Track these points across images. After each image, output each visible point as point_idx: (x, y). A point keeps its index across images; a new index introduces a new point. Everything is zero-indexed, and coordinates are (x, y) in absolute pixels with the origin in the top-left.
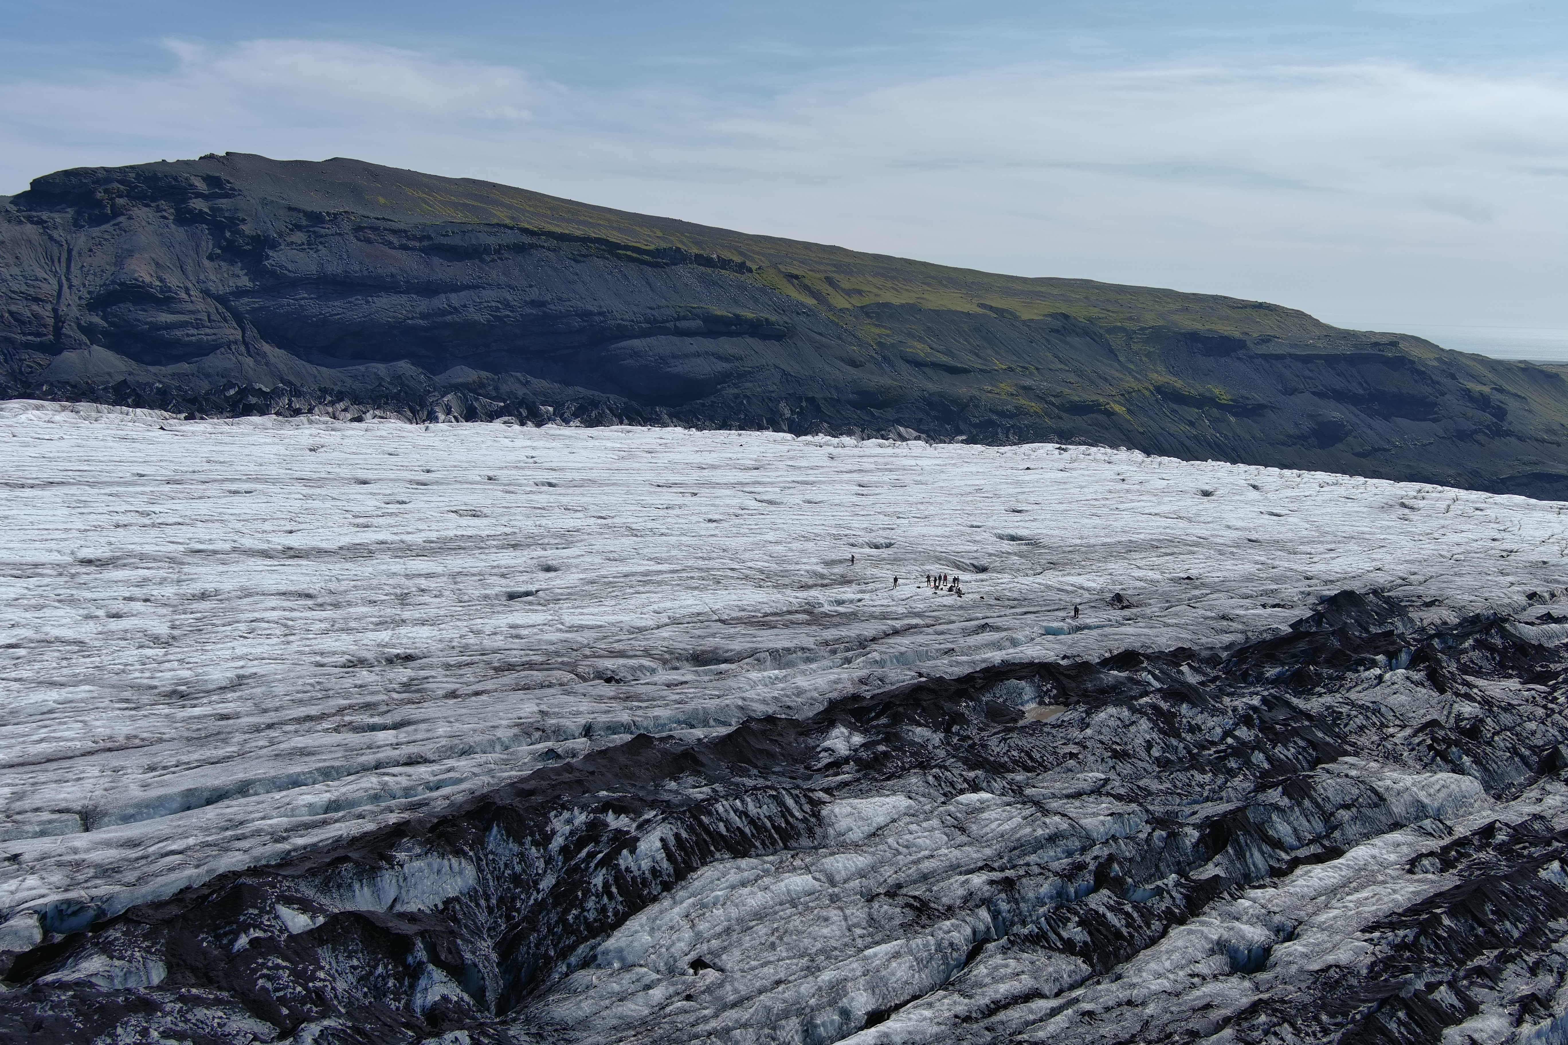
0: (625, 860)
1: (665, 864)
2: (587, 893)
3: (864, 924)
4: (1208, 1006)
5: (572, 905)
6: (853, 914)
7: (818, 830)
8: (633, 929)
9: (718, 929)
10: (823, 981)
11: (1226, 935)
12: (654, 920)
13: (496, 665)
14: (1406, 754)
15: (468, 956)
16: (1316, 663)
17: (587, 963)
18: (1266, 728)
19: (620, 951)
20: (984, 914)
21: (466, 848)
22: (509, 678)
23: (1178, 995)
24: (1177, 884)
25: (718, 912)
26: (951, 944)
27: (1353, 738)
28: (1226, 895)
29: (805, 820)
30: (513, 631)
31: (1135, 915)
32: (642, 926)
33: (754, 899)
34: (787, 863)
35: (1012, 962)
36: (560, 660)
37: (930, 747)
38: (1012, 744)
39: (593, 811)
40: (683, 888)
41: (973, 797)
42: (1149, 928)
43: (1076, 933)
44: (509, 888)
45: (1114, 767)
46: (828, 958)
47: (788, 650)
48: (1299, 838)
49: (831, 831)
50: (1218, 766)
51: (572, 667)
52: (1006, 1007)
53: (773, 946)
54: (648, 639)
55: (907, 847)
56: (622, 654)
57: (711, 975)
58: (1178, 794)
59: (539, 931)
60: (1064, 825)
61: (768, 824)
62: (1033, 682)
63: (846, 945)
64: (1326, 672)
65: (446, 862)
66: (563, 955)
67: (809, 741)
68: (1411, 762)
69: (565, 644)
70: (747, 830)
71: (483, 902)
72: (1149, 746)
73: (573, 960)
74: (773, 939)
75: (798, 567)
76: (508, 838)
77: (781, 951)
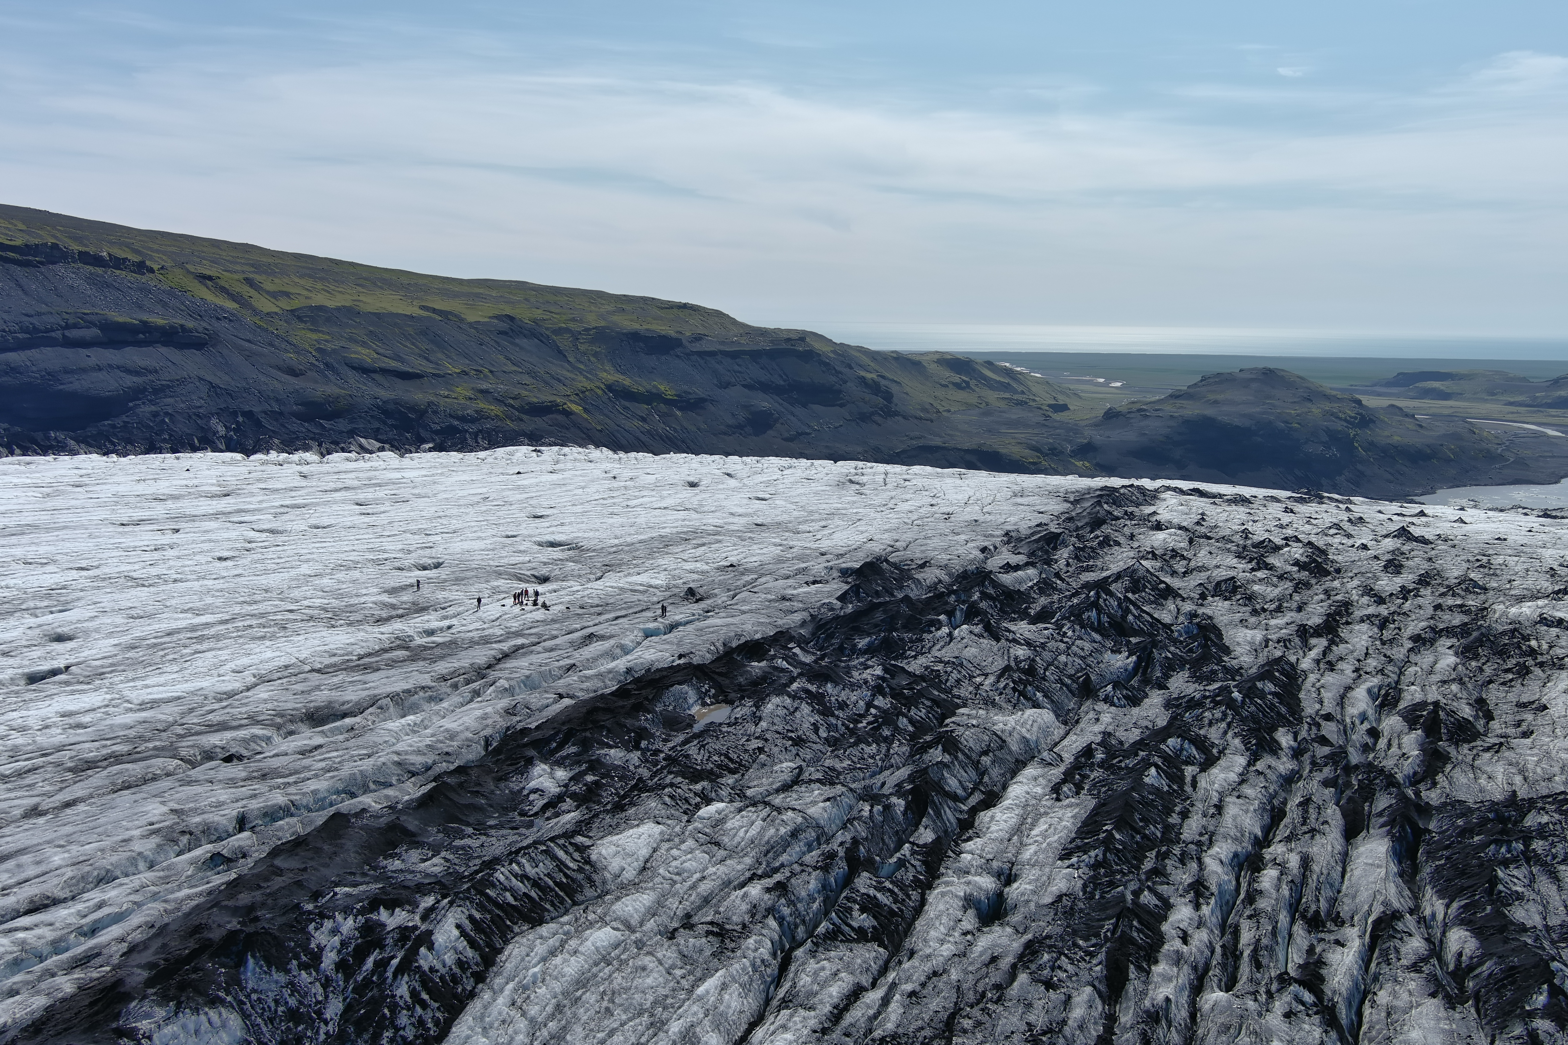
0: (426, 959)
1: (470, 953)
2: (394, 1008)
3: (679, 963)
4: (994, 959)
5: (381, 1028)
6: (664, 956)
7: (595, 877)
8: (464, 1035)
9: (550, 1009)
10: (674, 1033)
11: (967, 890)
12: (482, 1018)
13: (70, 764)
14: (997, 698)
16: (896, 630)
18: (896, 694)
20: (772, 923)
21: (223, 995)
22: (98, 778)
23: (965, 955)
24: (912, 853)
25: (542, 991)
26: (762, 962)
27: (956, 692)
28: (950, 853)
29: (580, 870)
30: (67, 720)
32: (471, 1029)
33: (569, 966)
34: (583, 920)
35: (825, 964)
36: (151, 745)
37: (632, 768)
38: (711, 750)
39: (361, 912)
40: (497, 974)
41: (710, 810)
42: (910, 899)
43: (864, 920)
44: (288, 1028)
45: (797, 754)
46: (665, 1008)
47: (408, 691)
48: (965, 789)
49: (607, 875)
50: (874, 736)
51: (170, 752)
52: (846, 1008)
53: (609, 1012)
54: (246, 704)
55: (678, 874)
56: (222, 727)
58: (860, 769)
60: (797, 819)
61: (551, 883)
62: (693, 685)
63: (674, 990)
64: (907, 636)
65: (203, 1018)
67: (511, 785)
68: (1004, 705)
69: (147, 725)
70: (533, 894)
72: (816, 728)
74: (605, 1004)
75: (362, 600)
76: (269, 967)
77: (620, 1015)
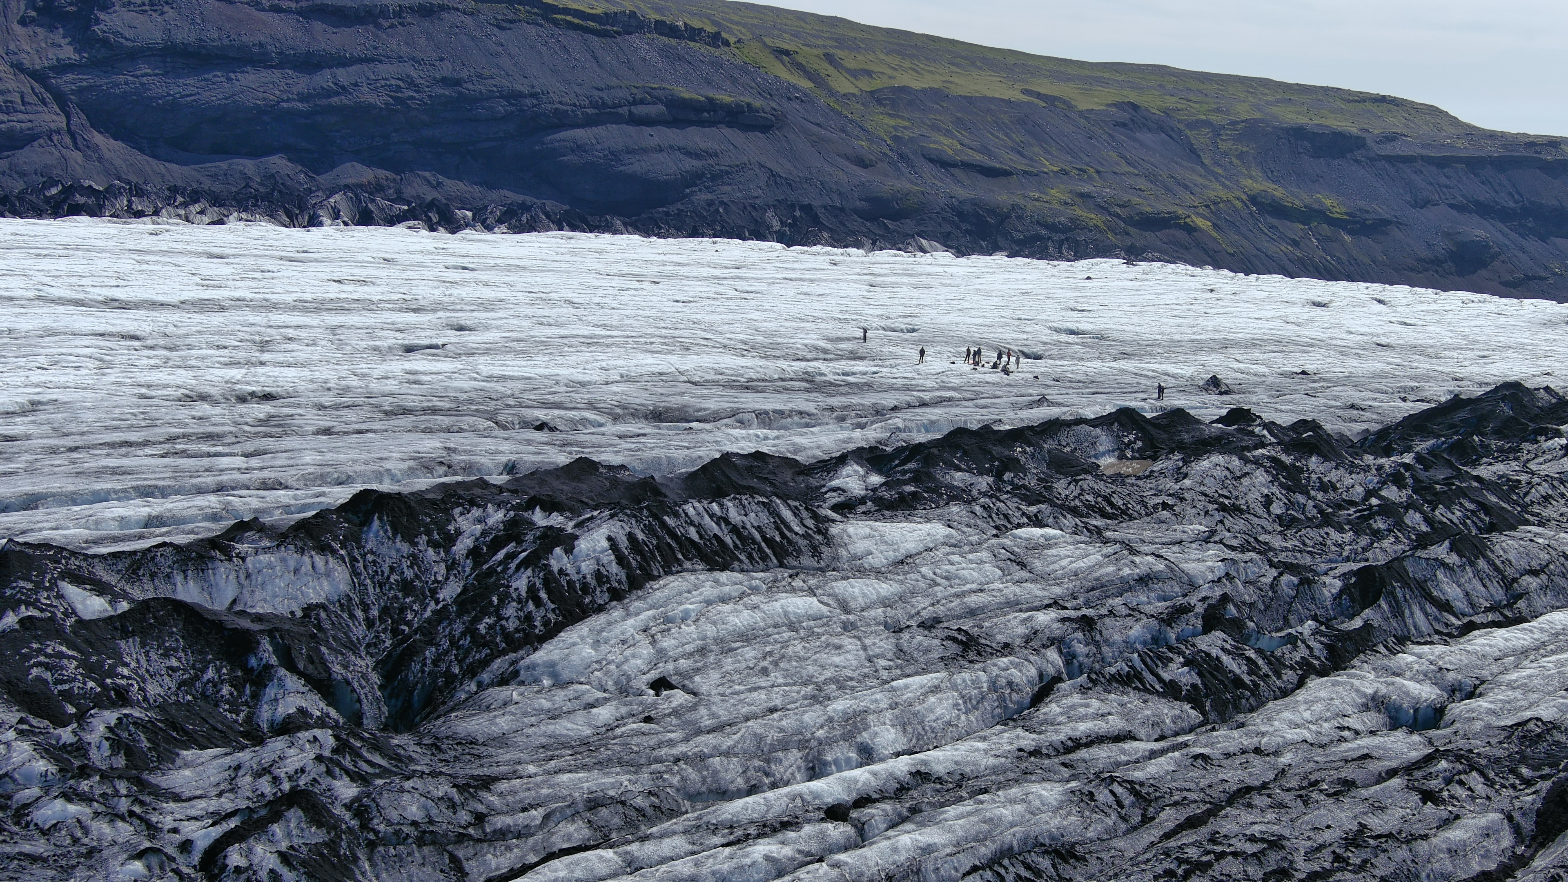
0: (559, 560)
1: (615, 568)
2: (505, 598)
3: (890, 655)
4: (1366, 757)
5: (484, 613)
6: (874, 644)
7: (825, 549)
8: (571, 641)
9: (689, 648)
10: (835, 711)
11: (1383, 690)
12: (599, 632)
13: (388, 408)
15: (337, 669)
16: (1482, 434)
17: (503, 681)
18: (1420, 488)
19: (552, 665)
20: (1052, 654)
21: (337, 546)
22: (405, 421)
23: (1323, 746)
24: (1315, 633)
25: (690, 629)
26: (1010, 684)
27: (1536, 509)
28: (1381, 648)
29: (806, 536)
30: (411, 377)
31: (1260, 662)
32: (582, 638)
33: (739, 617)
34: (784, 583)
35: (1095, 703)
36: (474, 407)
37: (975, 493)
38: (1085, 487)
39: (513, 508)
40: (639, 598)
41: (1036, 532)
42: (1279, 677)
43: (1181, 674)
44: (396, 597)
45: (1221, 522)
46: (841, 687)
47: (781, 413)
48: (1472, 605)
49: (843, 552)
50: (1360, 526)
51: (492, 417)
52: (1088, 745)
53: (765, 672)
54: (592, 393)
55: (947, 578)
56: (557, 406)
57: (679, 697)
58: (1308, 552)
59: (438, 645)
60: (1160, 566)
61: (757, 536)
62: (1109, 429)
63: (866, 676)
64: (1494, 443)
65: (306, 559)
66: (472, 671)
67: (811, 480)
69: (482, 393)
70: (728, 540)
71: (359, 614)
72: (1268, 501)
73: (485, 677)
74: (765, 663)
76: (395, 535)
77: (776, 677)
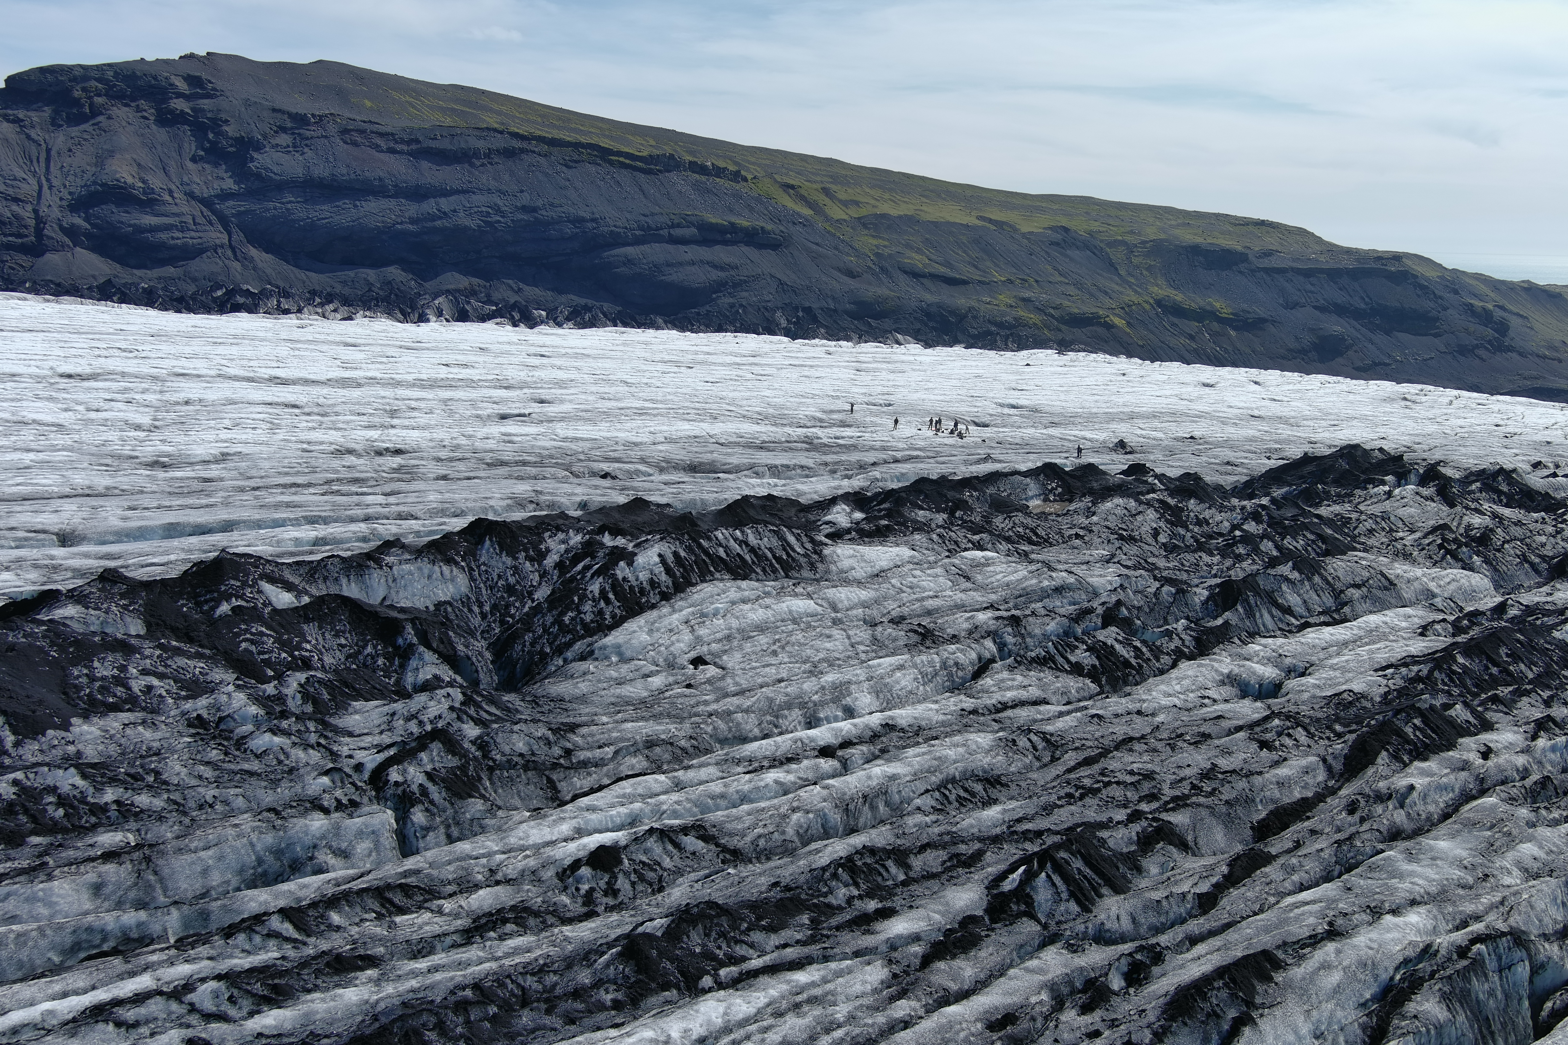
0: (623, 570)
1: (664, 577)
2: (583, 598)
3: (868, 642)
4: (1220, 718)
5: (568, 608)
6: (856, 634)
7: (819, 565)
8: (632, 630)
9: (719, 636)
10: (826, 681)
11: (1236, 670)
12: (653, 623)
13: (489, 461)
14: (1415, 553)
15: (460, 647)
16: (1325, 484)
17: (583, 657)
18: (1273, 523)
19: (618, 646)
20: (989, 643)
21: (459, 560)
22: (503, 471)
23: (1189, 710)
24: (1186, 628)
25: (719, 622)
26: (956, 664)
27: (1362, 539)
28: (1236, 640)
29: (806, 555)
30: (506, 438)
31: (1144, 649)
32: (640, 628)
33: (756, 614)
34: (789, 590)
35: (1019, 678)
36: (554, 461)
37: (933, 526)
38: (1017, 522)
39: (588, 533)
40: (682, 599)
41: (978, 554)
42: (1158, 660)
43: (1084, 658)
44: (502, 597)
45: (1120, 548)
46: (831, 665)
47: (787, 467)
48: (1309, 610)
49: (833, 568)
50: (1226, 551)
51: (568, 468)
52: (1013, 707)
53: (775, 653)
54: (644, 451)
55: (911, 587)
56: (617, 460)
57: (711, 671)
58: (1185, 571)
59: (534, 632)
60: (1071, 580)
61: (769, 555)
62: (1037, 479)
63: (849, 657)
64: (1333, 490)
65: (437, 568)
66: (560, 651)
67: (810, 516)
68: (1420, 560)
69: (560, 450)
70: (747, 557)
71: (476, 609)
72: (1156, 533)
73: (569, 654)
74: (775, 647)
75: (797, 413)
76: (501, 551)
77: (783, 657)
